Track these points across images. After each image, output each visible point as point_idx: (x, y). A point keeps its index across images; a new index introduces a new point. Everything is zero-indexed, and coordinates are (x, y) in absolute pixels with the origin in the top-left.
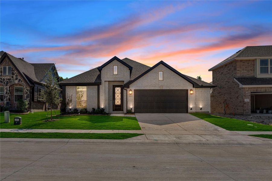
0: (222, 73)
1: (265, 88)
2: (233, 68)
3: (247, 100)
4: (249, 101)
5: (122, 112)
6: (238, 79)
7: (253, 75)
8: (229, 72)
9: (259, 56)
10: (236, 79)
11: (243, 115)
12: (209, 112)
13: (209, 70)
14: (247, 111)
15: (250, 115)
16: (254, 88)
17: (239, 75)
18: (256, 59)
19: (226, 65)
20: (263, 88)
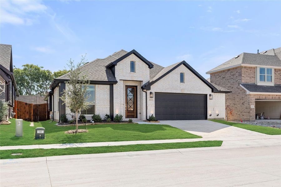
0: (224, 78)
1: (266, 95)
2: (237, 74)
3: (253, 106)
4: (254, 107)
5: (136, 119)
6: (244, 85)
7: (254, 82)
8: (232, 77)
9: (258, 64)
10: (242, 85)
11: (249, 121)
12: (224, 118)
13: (207, 73)
14: (253, 117)
15: (254, 121)
16: (258, 95)
17: (243, 82)
18: (257, 67)
19: (229, 70)
20: (264, 95)
